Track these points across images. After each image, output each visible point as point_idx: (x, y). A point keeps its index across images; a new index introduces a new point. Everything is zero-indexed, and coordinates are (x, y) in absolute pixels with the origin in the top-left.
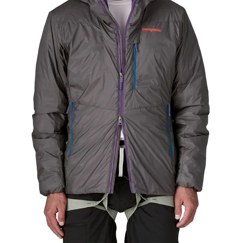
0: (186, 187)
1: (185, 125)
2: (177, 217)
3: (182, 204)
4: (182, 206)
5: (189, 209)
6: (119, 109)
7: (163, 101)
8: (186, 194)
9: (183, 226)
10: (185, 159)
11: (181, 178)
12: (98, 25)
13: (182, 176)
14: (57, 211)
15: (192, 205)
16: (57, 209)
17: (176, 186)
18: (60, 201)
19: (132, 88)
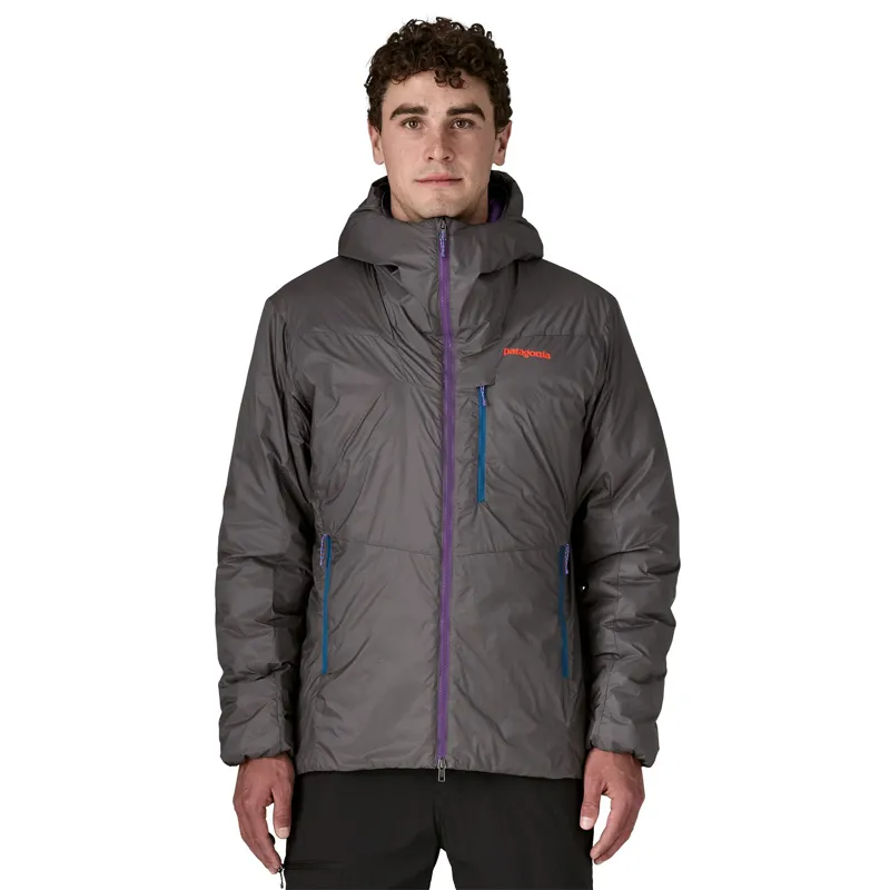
0: (614, 752)
1: (613, 597)
2: (585, 824)
3: (604, 793)
4: (602, 797)
6: (441, 551)
7: (550, 534)
8: (615, 768)
11: (602, 729)
12: (391, 336)
13: (605, 723)
14: (270, 799)
15: (630, 795)
16: (272, 797)
17: (588, 749)
18: (278, 774)
19: (477, 498)
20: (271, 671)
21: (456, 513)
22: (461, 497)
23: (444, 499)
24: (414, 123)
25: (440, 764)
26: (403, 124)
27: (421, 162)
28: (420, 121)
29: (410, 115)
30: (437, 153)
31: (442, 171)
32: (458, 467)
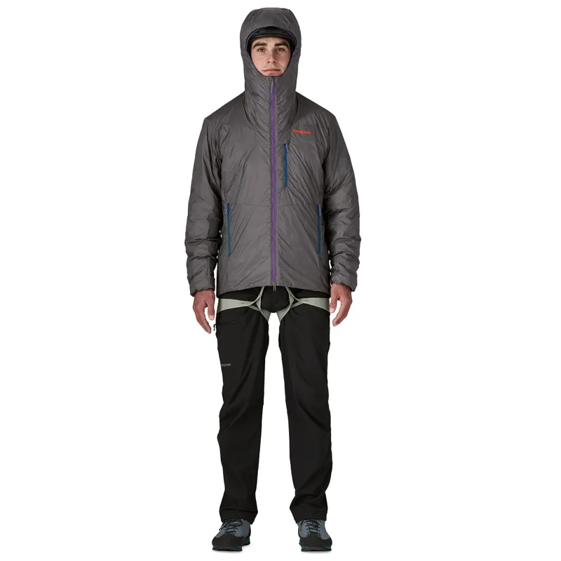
3: (338, 299)
4: (338, 301)
5: (345, 303)
6: (272, 205)
7: (313, 200)
9: (338, 322)
10: (340, 260)
15: (348, 300)
16: (206, 304)
18: (208, 296)
19: (285, 185)
20: (207, 257)
21: (278, 191)
22: (279, 184)
23: (273, 185)
24: (262, 50)
25: (274, 284)
26: (258, 50)
27: (265, 63)
28: (265, 49)
29: (260, 47)
30: (271, 60)
31: (273, 67)
32: (277, 174)
